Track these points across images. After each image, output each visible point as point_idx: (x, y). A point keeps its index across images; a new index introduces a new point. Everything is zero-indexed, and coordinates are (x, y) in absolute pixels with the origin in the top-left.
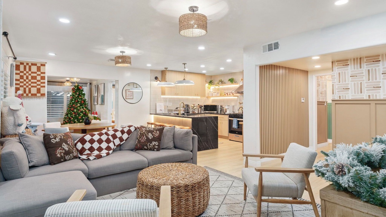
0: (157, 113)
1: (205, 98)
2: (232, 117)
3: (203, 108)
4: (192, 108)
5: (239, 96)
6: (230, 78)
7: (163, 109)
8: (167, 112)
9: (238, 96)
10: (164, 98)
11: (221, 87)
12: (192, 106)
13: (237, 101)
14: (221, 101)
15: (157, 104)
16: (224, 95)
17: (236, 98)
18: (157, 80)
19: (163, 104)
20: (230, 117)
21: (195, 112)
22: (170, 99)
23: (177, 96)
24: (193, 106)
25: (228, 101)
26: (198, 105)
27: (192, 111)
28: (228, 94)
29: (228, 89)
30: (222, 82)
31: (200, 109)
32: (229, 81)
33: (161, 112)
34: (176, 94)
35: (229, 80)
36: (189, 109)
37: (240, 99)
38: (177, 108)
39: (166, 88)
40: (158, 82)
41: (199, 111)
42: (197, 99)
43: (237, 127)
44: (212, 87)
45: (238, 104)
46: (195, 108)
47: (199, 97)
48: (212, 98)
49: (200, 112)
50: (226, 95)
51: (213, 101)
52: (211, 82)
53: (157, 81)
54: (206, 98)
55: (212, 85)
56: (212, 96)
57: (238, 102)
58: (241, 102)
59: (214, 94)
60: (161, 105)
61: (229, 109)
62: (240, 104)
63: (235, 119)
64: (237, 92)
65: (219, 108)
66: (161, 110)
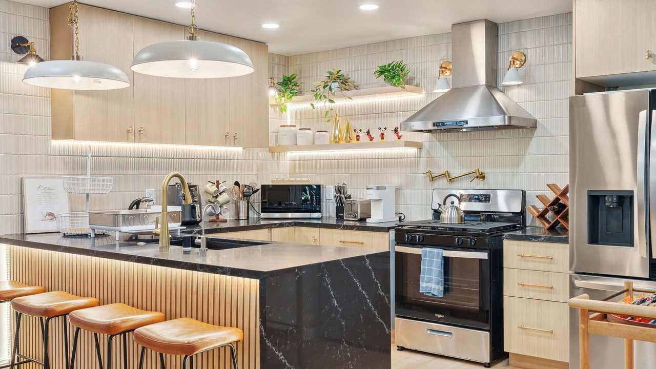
0: (29, 229)
1: (262, 154)
2: (413, 244)
3: (256, 198)
4: (210, 198)
5: (426, 145)
6: (385, 62)
7: (62, 207)
8: (84, 226)
9: (419, 146)
10: (66, 154)
11: (341, 103)
12: (207, 192)
13: (416, 164)
14: (333, 165)
15: (27, 182)
16: (355, 141)
17: (413, 151)
18: (20, 57)
19: (60, 181)
20: (399, 240)
21: (221, 217)
22: (98, 155)
23: (140, 141)
24: (213, 189)
25: (368, 164)
26: (237, 184)
27: (211, 214)
28: (376, 134)
29: (372, 113)
30: (344, 83)
31: (243, 205)
32: (383, 77)
33: (51, 226)
34: (134, 134)
35: (381, 72)
36: (197, 206)
37: (429, 157)
38: (137, 204)
39: (76, 98)
40: (32, 63)
41: (238, 213)
42: (227, 159)
43: (442, 288)
44: (294, 106)
45: (421, 179)
46: (221, 199)
47: (238, 150)
48: (291, 155)
49: (242, 215)
50: (364, 138)
51: (299, 164)
52: (288, 84)
53: (21, 61)
54: (269, 155)
55: (296, 94)
56: (296, 146)
57: (422, 169)
58: (436, 172)
59: (302, 137)
60: (52, 191)
61: (382, 205)
62: (433, 179)
63: (430, 252)
64: (434, 125)
65: (329, 196)
66: (50, 214)
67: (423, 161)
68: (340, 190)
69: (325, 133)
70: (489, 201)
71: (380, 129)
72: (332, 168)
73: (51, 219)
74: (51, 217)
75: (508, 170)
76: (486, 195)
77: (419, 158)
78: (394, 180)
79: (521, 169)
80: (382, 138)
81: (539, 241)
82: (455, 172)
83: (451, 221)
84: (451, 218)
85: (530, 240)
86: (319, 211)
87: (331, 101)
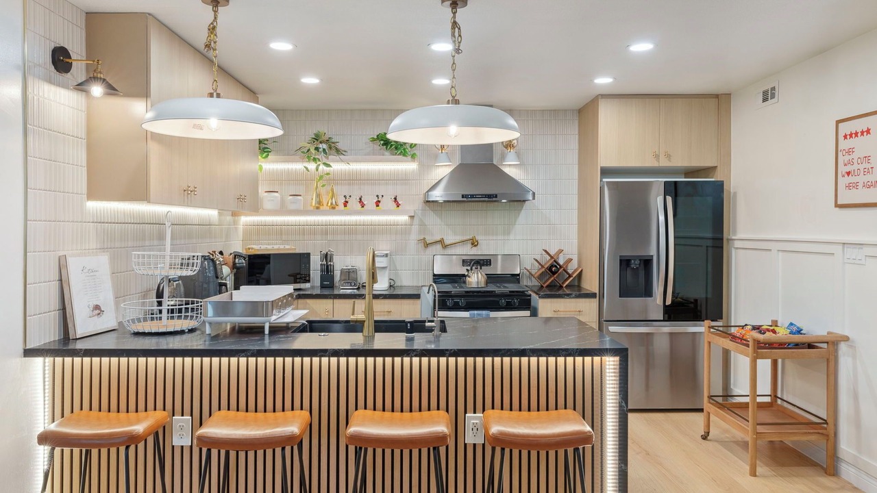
5: (418, 213)
13: (408, 232)
15: (69, 263)
16: (342, 207)
26: (221, 253)
28: (370, 201)
30: (330, 147)
34: (188, 194)
37: (422, 225)
45: (415, 246)
48: (245, 219)
50: (354, 204)
55: (271, 154)
56: (256, 211)
57: (414, 236)
58: (429, 239)
59: (272, 200)
60: (95, 273)
61: (387, 272)
62: (427, 245)
63: (479, 315)
64: (463, 196)
65: (316, 264)
66: (97, 307)
67: (415, 228)
68: (327, 257)
69: (299, 197)
70: (490, 264)
71: (377, 196)
72: (304, 234)
73: (99, 314)
74: (97, 312)
75: (499, 237)
76: (487, 260)
77: (411, 225)
78: (383, 247)
79: (512, 237)
80: (378, 206)
81: (570, 298)
82: (449, 240)
83: (478, 285)
84: (478, 282)
85: (563, 297)
86: (309, 281)
87: (328, 165)
